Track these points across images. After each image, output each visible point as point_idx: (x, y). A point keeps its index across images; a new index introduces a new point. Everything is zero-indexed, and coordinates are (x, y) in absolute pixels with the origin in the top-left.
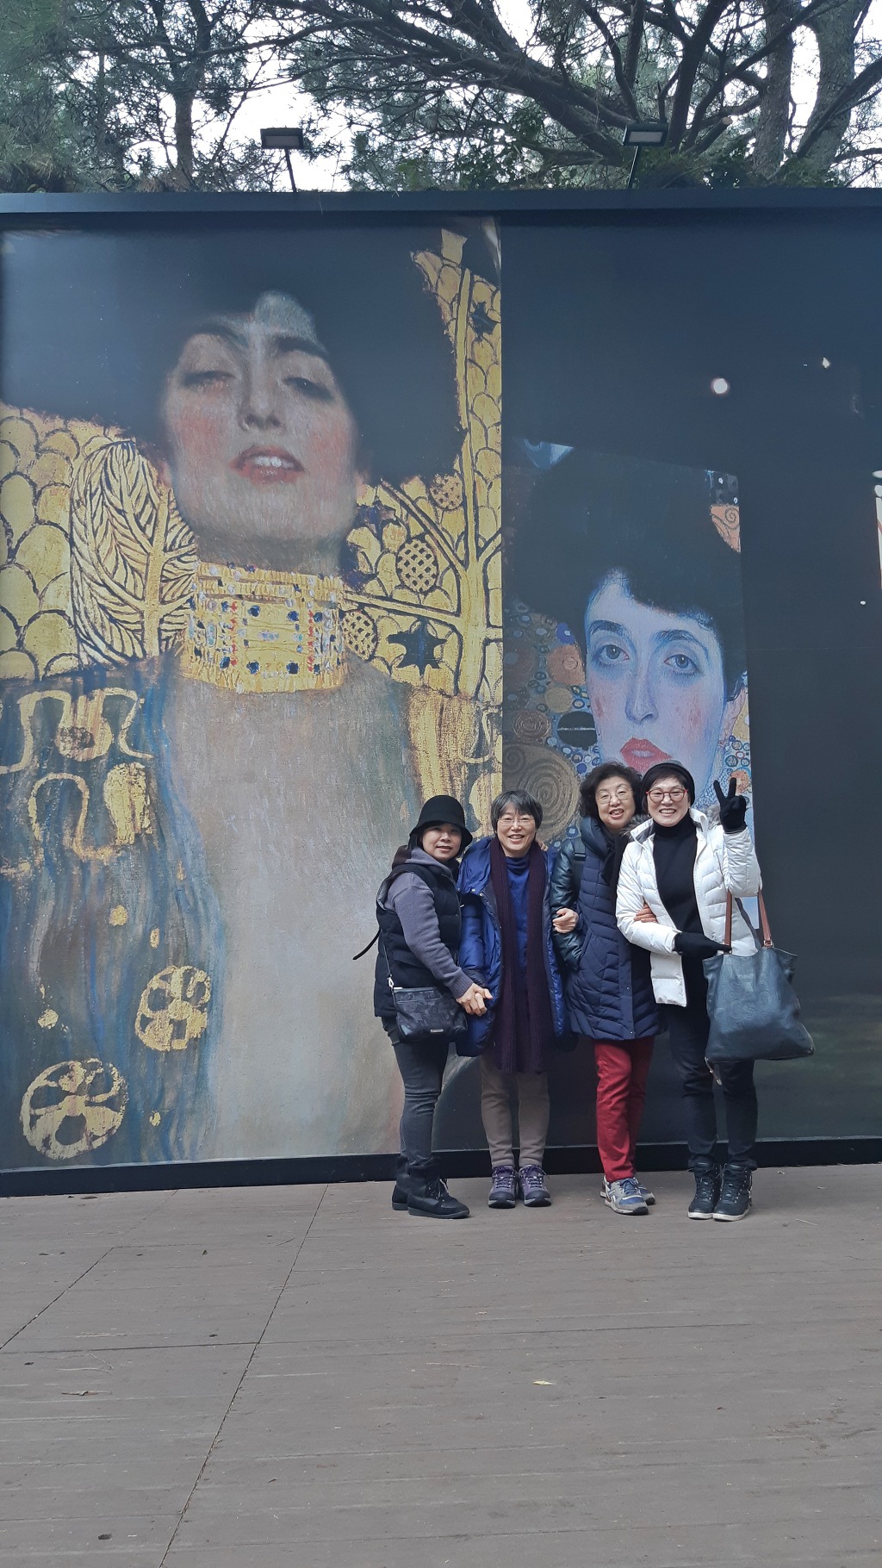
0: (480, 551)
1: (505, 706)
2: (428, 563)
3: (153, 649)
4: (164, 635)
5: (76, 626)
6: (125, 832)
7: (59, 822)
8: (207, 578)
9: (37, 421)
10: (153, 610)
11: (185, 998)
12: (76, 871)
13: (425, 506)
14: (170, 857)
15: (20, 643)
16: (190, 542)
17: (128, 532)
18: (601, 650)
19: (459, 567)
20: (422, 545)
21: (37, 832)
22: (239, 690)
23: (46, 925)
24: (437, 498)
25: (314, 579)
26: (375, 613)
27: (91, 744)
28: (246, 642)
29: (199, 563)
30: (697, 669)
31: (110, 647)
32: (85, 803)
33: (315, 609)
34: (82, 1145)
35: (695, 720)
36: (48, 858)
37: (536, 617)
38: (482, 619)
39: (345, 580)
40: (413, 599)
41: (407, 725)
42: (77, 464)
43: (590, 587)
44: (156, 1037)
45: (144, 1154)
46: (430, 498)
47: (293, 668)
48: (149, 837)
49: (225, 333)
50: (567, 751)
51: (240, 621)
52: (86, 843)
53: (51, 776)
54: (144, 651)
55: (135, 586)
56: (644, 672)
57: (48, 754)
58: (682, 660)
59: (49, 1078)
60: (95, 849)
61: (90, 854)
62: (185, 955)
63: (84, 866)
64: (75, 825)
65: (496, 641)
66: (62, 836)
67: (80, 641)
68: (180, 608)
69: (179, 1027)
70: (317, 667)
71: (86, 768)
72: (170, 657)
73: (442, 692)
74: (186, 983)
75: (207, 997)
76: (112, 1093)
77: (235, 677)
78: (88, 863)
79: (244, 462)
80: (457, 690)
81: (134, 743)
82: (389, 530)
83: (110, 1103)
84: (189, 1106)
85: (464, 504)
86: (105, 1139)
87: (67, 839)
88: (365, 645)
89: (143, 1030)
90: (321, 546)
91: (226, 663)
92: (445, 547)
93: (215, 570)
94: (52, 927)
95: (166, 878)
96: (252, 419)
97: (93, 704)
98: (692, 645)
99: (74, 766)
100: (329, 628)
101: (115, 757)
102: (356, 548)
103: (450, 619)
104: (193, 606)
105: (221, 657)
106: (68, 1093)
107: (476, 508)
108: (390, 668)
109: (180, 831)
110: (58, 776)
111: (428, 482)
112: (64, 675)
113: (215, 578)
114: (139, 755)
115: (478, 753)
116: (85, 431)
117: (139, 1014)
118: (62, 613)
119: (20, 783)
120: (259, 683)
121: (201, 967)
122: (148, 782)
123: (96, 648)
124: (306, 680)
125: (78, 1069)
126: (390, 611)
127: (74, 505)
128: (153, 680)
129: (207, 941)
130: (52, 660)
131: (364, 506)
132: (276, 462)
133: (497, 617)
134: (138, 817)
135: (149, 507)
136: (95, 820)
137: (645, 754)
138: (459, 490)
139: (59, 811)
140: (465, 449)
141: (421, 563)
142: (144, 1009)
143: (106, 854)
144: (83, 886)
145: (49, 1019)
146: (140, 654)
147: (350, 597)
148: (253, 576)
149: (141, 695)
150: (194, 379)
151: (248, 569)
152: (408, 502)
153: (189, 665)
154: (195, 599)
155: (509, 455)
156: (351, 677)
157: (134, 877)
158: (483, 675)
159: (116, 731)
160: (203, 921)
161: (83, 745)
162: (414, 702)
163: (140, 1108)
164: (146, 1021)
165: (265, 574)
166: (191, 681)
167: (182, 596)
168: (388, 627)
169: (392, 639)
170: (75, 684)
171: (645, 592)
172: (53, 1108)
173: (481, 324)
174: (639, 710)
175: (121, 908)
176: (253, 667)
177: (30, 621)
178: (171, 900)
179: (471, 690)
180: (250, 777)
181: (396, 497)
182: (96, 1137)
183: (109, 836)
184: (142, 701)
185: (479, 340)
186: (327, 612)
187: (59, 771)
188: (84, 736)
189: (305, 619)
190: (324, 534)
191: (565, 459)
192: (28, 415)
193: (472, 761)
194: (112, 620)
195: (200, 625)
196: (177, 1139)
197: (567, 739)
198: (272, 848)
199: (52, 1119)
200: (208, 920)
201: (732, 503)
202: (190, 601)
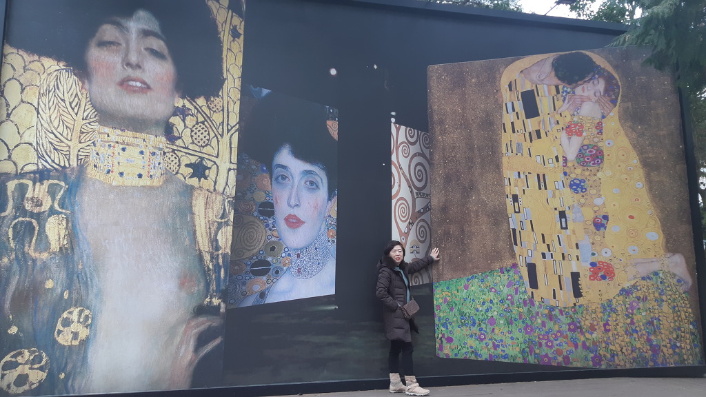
0: (228, 131)
1: (236, 197)
2: (206, 134)
3: (74, 163)
4: (80, 157)
5: (37, 151)
6: (55, 246)
7: (23, 240)
8: (102, 133)
9: (25, 56)
10: (75, 146)
11: (79, 322)
12: (30, 263)
13: (205, 109)
14: (76, 258)
15: (10, 157)
16: (95, 116)
17: (66, 110)
18: (278, 177)
19: (219, 137)
20: (203, 126)
21: (12, 244)
22: (114, 184)
23: (14, 287)
24: (211, 106)
25: (153, 137)
26: (180, 154)
27: (41, 205)
28: (119, 163)
29: (99, 126)
30: (317, 187)
31: (53, 161)
32: (36, 232)
33: (152, 150)
34: (26, 387)
35: (315, 208)
36: (17, 256)
37: (252, 161)
38: (228, 160)
39: (167, 138)
40: (197, 149)
41: (191, 204)
42: (43, 77)
43: (276, 149)
44: (65, 339)
45: (56, 392)
46: (208, 106)
47: (140, 176)
48: (66, 249)
49: (118, 25)
50: (261, 218)
51: (116, 154)
52: (35, 250)
53: (21, 219)
54: (69, 164)
55: (68, 134)
56: (296, 187)
57: (20, 209)
58: (312, 183)
59: (12, 357)
60: (40, 253)
61: (37, 255)
62: (80, 302)
63: (34, 261)
64: (31, 242)
65: (234, 169)
66: (24, 246)
67: (39, 157)
68: (89, 145)
69: (76, 335)
70: (151, 176)
71: (38, 216)
72: (82, 168)
73: (208, 190)
74: (80, 315)
75: (90, 322)
76: (42, 364)
77: (112, 178)
78: (36, 259)
79: (124, 83)
80: (215, 190)
81: (62, 206)
82: (189, 118)
83: (41, 369)
84: (78, 370)
85: (223, 110)
86: (38, 384)
87: (26, 248)
88: (174, 167)
89: (58, 336)
90: (157, 123)
91: (108, 172)
92: (213, 128)
93: (107, 130)
94: (17, 288)
95: (74, 266)
96: (129, 64)
97: (44, 186)
98: (316, 177)
99: (32, 215)
100: (159, 159)
101: (52, 211)
102: (173, 125)
103: (214, 159)
104: (95, 145)
105: (106, 169)
106: (21, 364)
107: (228, 112)
108: (185, 178)
109: (81, 247)
110: (24, 219)
111: (207, 99)
112: (30, 173)
113: (106, 133)
114: (64, 211)
115: (222, 217)
116: (49, 63)
117: (57, 328)
118: (31, 144)
119: (5, 222)
120: (123, 181)
121: (88, 308)
122: (67, 224)
123: (46, 161)
124: (146, 181)
125: (27, 353)
126: (186, 153)
127: (40, 96)
128: (73, 177)
129: (91, 296)
130: (25, 166)
131: (178, 107)
132: (139, 84)
133: (234, 159)
134: (61, 239)
135: (76, 99)
136: (41, 240)
137: (294, 221)
138: (221, 104)
139: (23, 235)
140: (225, 87)
141: (202, 134)
142: (59, 326)
143: (45, 256)
144: (33, 270)
145: (14, 330)
146: (67, 165)
147: (168, 146)
148: (124, 134)
149: (66, 184)
150: (102, 44)
151: (122, 130)
152: (198, 107)
153: (91, 172)
154: (96, 142)
155: (244, 91)
156: (166, 181)
157: (58, 266)
158: (227, 184)
159: (53, 199)
160: (90, 287)
161: (37, 206)
162: (195, 193)
163: (55, 371)
164: (59, 332)
165: (130, 133)
166: (91, 179)
167: (90, 140)
168: (185, 161)
169: (187, 166)
170: (35, 178)
171: (299, 154)
172: (13, 370)
173: (235, 34)
174: (293, 202)
175: (51, 280)
176: (121, 174)
177: (15, 147)
178: (75, 278)
179: (221, 190)
180: (117, 224)
181: (193, 105)
182: (33, 384)
183: (47, 247)
184: (67, 187)
185: (233, 41)
186: (158, 152)
187: (25, 217)
188: (38, 201)
189: (147, 154)
190: (159, 118)
191: (268, 95)
192: (21, 52)
193: (220, 221)
194: (55, 149)
195: (97, 154)
196: (72, 385)
197: (262, 213)
198: (125, 256)
199: (12, 375)
200: (92, 287)
201: (335, 120)
202: (93, 143)
